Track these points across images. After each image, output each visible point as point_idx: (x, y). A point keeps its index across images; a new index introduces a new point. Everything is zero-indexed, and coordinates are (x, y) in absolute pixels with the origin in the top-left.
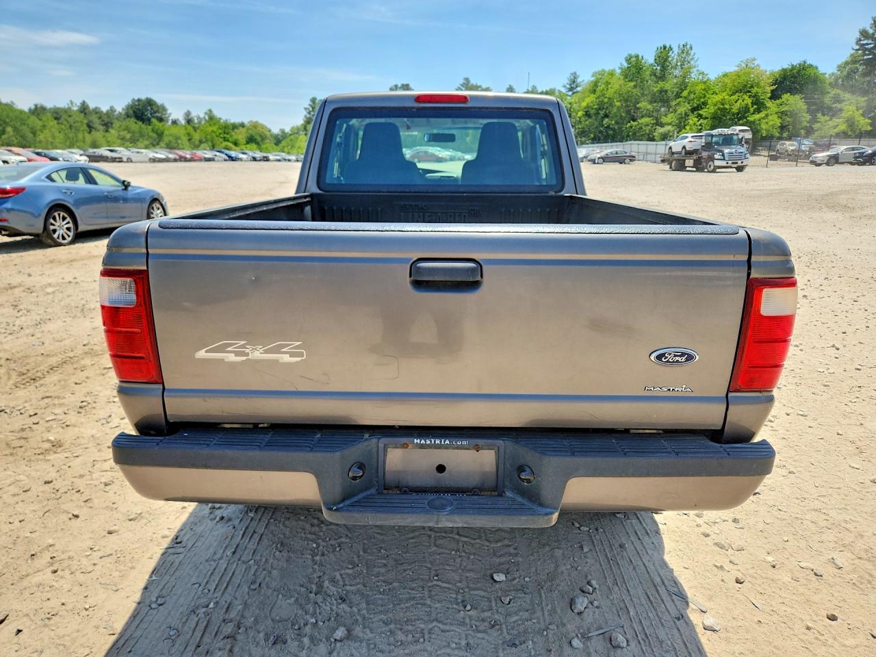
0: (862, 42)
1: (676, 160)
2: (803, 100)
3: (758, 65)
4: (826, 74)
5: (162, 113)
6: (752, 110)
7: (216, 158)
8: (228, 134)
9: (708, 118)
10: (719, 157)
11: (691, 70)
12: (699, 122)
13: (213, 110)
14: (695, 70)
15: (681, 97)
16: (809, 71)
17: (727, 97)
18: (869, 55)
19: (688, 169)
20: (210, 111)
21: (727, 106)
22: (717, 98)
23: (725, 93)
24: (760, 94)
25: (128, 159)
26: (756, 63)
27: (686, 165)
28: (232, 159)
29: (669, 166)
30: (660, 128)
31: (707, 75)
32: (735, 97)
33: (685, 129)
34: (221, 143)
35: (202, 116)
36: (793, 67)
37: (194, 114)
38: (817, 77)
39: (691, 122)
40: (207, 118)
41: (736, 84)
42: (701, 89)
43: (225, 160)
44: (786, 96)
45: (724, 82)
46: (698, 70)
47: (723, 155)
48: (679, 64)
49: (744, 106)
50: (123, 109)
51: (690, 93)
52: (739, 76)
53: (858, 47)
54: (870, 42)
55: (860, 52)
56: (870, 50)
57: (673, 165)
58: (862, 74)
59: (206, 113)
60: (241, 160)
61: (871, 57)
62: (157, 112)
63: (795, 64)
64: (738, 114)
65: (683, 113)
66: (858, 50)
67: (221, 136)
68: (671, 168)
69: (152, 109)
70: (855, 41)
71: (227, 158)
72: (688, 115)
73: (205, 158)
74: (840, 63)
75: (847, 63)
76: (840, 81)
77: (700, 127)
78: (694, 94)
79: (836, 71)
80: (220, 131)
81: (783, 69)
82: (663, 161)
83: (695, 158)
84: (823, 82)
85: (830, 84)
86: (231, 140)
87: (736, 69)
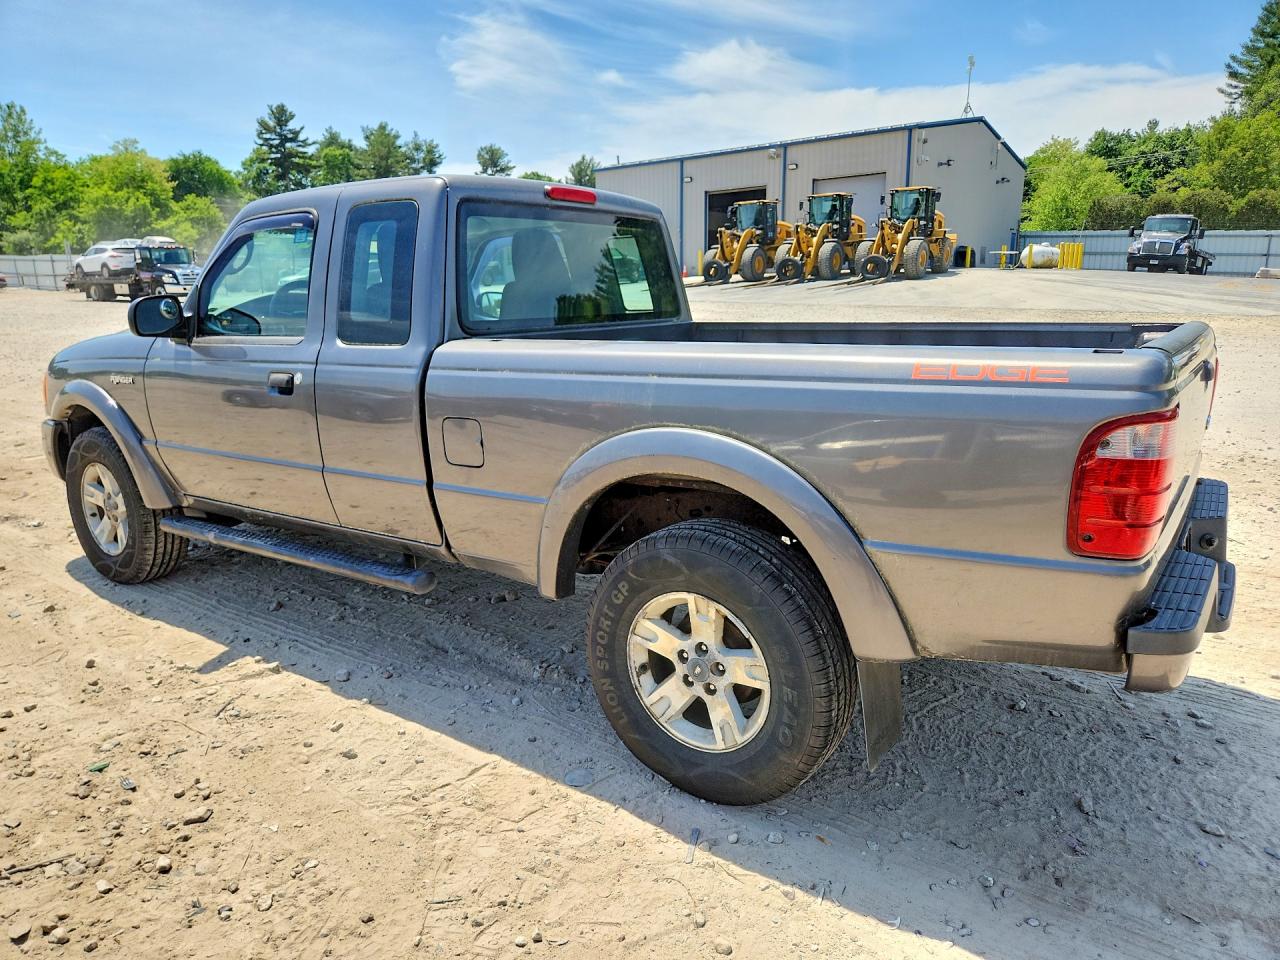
0: (265, 136)
1: (96, 285)
2: (216, 205)
3: (143, 150)
4: (230, 172)
6: (154, 213)
9: (89, 222)
10: (171, 280)
11: (36, 146)
12: (77, 228)
14: (42, 147)
15: (31, 186)
16: (208, 167)
17: (110, 193)
18: (277, 153)
19: (119, 298)
21: (115, 206)
22: (95, 193)
23: (105, 187)
24: (159, 193)
26: (140, 147)
27: (117, 292)
29: (84, 295)
30: (8, 234)
31: (64, 156)
32: (121, 194)
33: (55, 237)
36: (186, 160)
38: (221, 175)
39: (63, 227)
41: (117, 174)
42: (63, 177)
44: (191, 198)
45: (97, 171)
46: (46, 148)
47: (175, 276)
48: (10, 134)
49: (141, 207)
51: (45, 181)
52: (120, 164)
53: (261, 142)
54: (274, 137)
55: (264, 148)
56: (276, 147)
57: (92, 291)
58: (276, 176)
61: (279, 155)
63: (187, 154)
64: (134, 218)
65: (45, 212)
66: (262, 145)
68: (89, 296)
70: (256, 133)
72: (54, 217)
74: (243, 160)
75: (252, 161)
76: (250, 182)
77: (80, 235)
78: (53, 184)
79: (242, 170)
81: (172, 159)
82: (70, 286)
83: (129, 281)
84: (231, 182)
85: (240, 185)
87: (111, 153)
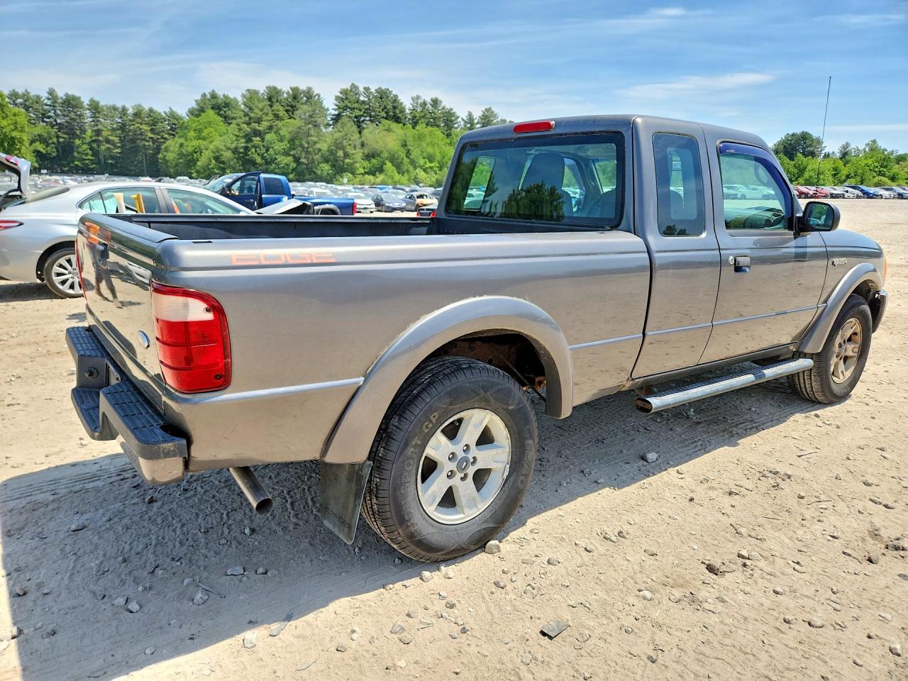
5: (815, 146)
7: (846, 195)
8: (886, 167)
13: (878, 141)
20: (874, 142)
25: (742, 196)
28: (869, 196)
34: (874, 177)
35: (861, 148)
37: (853, 146)
40: (867, 149)
43: (858, 197)
50: (775, 145)
59: (867, 145)
60: (881, 197)
62: (811, 146)
67: (876, 170)
69: (805, 143)
71: (861, 194)
73: (831, 194)
80: (876, 164)
86: (887, 174)
